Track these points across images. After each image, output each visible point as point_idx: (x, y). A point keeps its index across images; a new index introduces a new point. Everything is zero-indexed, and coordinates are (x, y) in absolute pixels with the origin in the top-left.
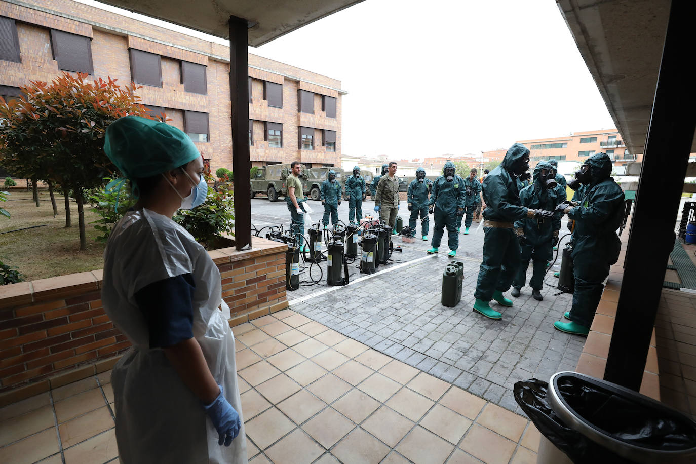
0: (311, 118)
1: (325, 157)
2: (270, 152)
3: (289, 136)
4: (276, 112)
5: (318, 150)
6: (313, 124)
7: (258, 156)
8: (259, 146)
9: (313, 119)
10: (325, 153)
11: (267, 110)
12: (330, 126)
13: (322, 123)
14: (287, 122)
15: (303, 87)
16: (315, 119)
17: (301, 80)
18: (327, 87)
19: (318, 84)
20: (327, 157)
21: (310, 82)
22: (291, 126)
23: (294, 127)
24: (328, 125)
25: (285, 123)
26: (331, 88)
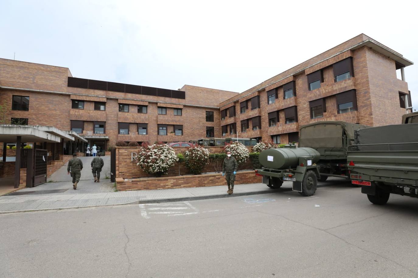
0: (317, 92)
2: (285, 127)
3: (303, 112)
4: (288, 101)
5: (327, 116)
6: (319, 95)
7: (279, 131)
8: (279, 125)
10: (335, 116)
11: (283, 102)
12: (341, 88)
13: (330, 90)
14: (302, 103)
15: (307, 72)
16: (321, 91)
17: (305, 69)
18: (333, 56)
19: (322, 61)
20: (340, 119)
21: (314, 65)
22: (305, 104)
23: (307, 104)
24: (339, 89)
25: (300, 104)
26: (337, 54)
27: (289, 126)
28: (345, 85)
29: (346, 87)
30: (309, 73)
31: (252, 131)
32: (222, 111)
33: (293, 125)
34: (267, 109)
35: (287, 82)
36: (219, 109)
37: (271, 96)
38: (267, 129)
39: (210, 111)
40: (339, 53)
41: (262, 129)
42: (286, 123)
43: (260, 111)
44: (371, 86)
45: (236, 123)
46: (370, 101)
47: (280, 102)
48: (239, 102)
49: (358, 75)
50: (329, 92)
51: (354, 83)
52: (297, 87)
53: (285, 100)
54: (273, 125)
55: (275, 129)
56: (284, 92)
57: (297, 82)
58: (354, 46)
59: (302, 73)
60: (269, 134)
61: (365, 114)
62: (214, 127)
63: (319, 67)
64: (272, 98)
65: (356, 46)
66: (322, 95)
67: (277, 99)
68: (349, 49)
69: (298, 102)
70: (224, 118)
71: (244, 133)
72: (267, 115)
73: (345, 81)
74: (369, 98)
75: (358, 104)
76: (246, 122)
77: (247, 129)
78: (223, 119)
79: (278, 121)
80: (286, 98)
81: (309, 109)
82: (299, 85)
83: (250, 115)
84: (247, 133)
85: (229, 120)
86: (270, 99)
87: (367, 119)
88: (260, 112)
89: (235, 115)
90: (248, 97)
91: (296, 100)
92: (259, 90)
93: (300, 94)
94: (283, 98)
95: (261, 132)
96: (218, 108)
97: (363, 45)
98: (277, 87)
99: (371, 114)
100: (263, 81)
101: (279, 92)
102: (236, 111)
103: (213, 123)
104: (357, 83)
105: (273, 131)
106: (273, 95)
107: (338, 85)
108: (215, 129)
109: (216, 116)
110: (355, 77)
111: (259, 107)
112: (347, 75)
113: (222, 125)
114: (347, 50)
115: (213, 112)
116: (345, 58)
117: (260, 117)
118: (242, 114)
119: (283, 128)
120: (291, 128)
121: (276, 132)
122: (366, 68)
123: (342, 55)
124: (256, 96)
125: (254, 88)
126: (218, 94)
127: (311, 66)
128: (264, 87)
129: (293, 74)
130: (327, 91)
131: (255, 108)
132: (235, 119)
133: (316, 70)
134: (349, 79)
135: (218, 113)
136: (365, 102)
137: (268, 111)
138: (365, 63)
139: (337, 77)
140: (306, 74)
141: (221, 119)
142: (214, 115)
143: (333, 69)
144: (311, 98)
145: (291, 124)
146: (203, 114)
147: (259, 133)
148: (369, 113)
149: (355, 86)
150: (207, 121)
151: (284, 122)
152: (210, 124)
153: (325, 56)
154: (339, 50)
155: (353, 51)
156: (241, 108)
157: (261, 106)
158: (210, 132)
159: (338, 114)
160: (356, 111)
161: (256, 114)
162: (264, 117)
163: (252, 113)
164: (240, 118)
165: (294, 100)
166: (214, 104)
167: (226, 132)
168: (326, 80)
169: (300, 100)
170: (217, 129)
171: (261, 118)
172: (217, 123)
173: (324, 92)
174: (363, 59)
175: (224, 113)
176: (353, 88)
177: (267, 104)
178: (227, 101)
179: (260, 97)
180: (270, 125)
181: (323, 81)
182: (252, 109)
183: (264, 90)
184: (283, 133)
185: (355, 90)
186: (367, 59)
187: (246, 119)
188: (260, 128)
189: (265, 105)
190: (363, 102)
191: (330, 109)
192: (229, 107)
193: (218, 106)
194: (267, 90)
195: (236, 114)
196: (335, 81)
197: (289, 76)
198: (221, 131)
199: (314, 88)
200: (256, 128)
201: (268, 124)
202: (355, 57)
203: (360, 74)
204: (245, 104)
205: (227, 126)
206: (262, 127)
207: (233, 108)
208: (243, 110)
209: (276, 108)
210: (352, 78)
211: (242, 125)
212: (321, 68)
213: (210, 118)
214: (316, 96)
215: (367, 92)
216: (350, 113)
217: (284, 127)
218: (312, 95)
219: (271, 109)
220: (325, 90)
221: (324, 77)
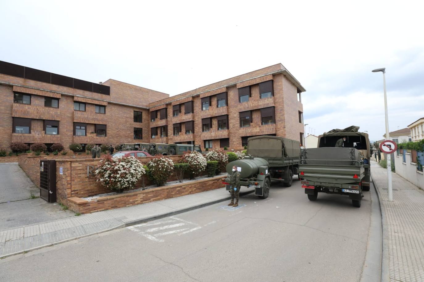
0: (246, 105)
1: (261, 130)
3: (234, 121)
4: (221, 110)
5: (253, 126)
6: (248, 108)
7: (212, 137)
8: (212, 131)
9: (248, 105)
10: (260, 127)
11: (216, 110)
12: (265, 104)
13: (256, 105)
14: (232, 113)
15: (239, 86)
16: (249, 104)
17: (237, 83)
18: (260, 76)
19: (251, 79)
20: (263, 130)
21: (244, 81)
22: (235, 114)
23: (237, 114)
24: (263, 104)
25: (231, 114)
26: (263, 76)
27: (221, 132)
28: (268, 102)
29: (268, 104)
30: (240, 87)
31: (185, 135)
32: (151, 112)
33: (225, 132)
34: (201, 115)
35: (221, 92)
36: (148, 110)
37: (205, 103)
38: (200, 133)
39: (138, 111)
40: (264, 75)
41: (195, 134)
42: (218, 129)
43: (194, 115)
44: (285, 106)
45: (167, 126)
46: (284, 117)
47: (214, 109)
48: (172, 105)
49: (277, 96)
50: (255, 106)
51: (274, 101)
52: (229, 98)
53: (218, 108)
54: (206, 130)
55: (208, 134)
56: (218, 101)
57: (229, 94)
58: (275, 72)
59: (235, 86)
60: (202, 138)
61: (281, 127)
62: (142, 129)
63: (248, 83)
64: (205, 104)
65: (276, 72)
66: (250, 108)
67: (211, 107)
68: (272, 73)
69: (230, 111)
70: (154, 120)
71: (177, 136)
72: (201, 121)
73: (268, 98)
74: (284, 115)
75: (276, 118)
76: (179, 125)
77: (180, 133)
78: (152, 120)
79: (211, 127)
80: (219, 106)
81: (239, 119)
82: (231, 96)
83: (183, 119)
84: (179, 136)
85: (160, 122)
86: (204, 105)
87: (282, 131)
88: (194, 117)
89: (167, 118)
90: (182, 101)
91: (228, 109)
92: (194, 95)
93: (231, 104)
94: (216, 106)
95: (194, 137)
96: (148, 108)
97: (280, 73)
98: (211, 95)
99: (285, 127)
100: (198, 88)
101: (212, 100)
102: (168, 113)
103: (141, 124)
104: (276, 101)
105: (206, 136)
106: (207, 102)
107: (263, 101)
108: (143, 131)
109: (145, 117)
110: (275, 96)
111: (193, 112)
112: (269, 94)
113: (151, 127)
114: (270, 74)
115: (142, 112)
116: (268, 80)
117: (193, 121)
118: (174, 117)
119: (215, 134)
120: (223, 134)
121: (209, 137)
122: (282, 91)
123: (266, 77)
124: (190, 101)
125: (188, 93)
126: (147, 93)
127: (242, 81)
128: (199, 94)
129: (226, 86)
130: (254, 105)
131: (189, 113)
132: (167, 122)
133: (246, 86)
134: (271, 98)
135: (147, 113)
136: (281, 117)
137: (201, 116)
138: (281, 87)
139: (262, 94)
140: (237, 88)
141: (150, 120)
142: (143, 115)
143: (259, 87)
144: (240, 109)
145: (223, 130)
146: (131, 114)
147: (192, 137)
148: (283, 126)
149: (274, 104)
150: (134, 121)
151: (217, 129)
152: (138, 125)
153: (253, 75)
154: (263, 72)
155: (274, 75)
156: (174, 112)
157: (195, 111)
158: (138, 133)
159: (262, 125)
160: (275, 124)
161: (190, 118)
162: (197, 122)
163: (185, 117)
164: (173, 121)
165: (226, 109)
166: (143, 103)
167: (157, 134)
168: (253, 95)
169: (231, 110)
170: (146, 130)
171: (195, 123)
172: (146, 124)
173: (252, 105)
174: (280, 83)
175: (154, 114)
176: (273, 105)
177: (201, 110)
178: (157, 101)
179: (194, 102)
180: (203, 130)
181: (250, 96)
182: (185, 113)
183: (198, 96)
184: (215, 139)
185: (274, 107)
186: (283, 84)
187: (179, 122)
188: (193, 132)
189: (198, 110)
190: (279, 117)
191: (255, 120)
192: (161, 108)
193: (147, 106)
194: (201, 96)
195: (168, 116)
196: (260, 97)
197: (223, 87)
198: (150, 133)
199: (243, 101)
200: (189, 132)
201: (201, 129)
202: (275, 80)
203: (278, 95)
204: (178, 108)
205: (157, 128)
206: (195, 131)
207: (164, 110)
208: (175, 113)
209: (209, 115)
210: (273, 97)
211: (174, 128)
212: (250, 85)
213: (138, 118)
214: (245, 108)
215: (282, 110)
216: (270, 125)
217: (217, 133)
218: (242, 107)
219: (205, 116)
220: (253, 104)
221: (252, 93)
